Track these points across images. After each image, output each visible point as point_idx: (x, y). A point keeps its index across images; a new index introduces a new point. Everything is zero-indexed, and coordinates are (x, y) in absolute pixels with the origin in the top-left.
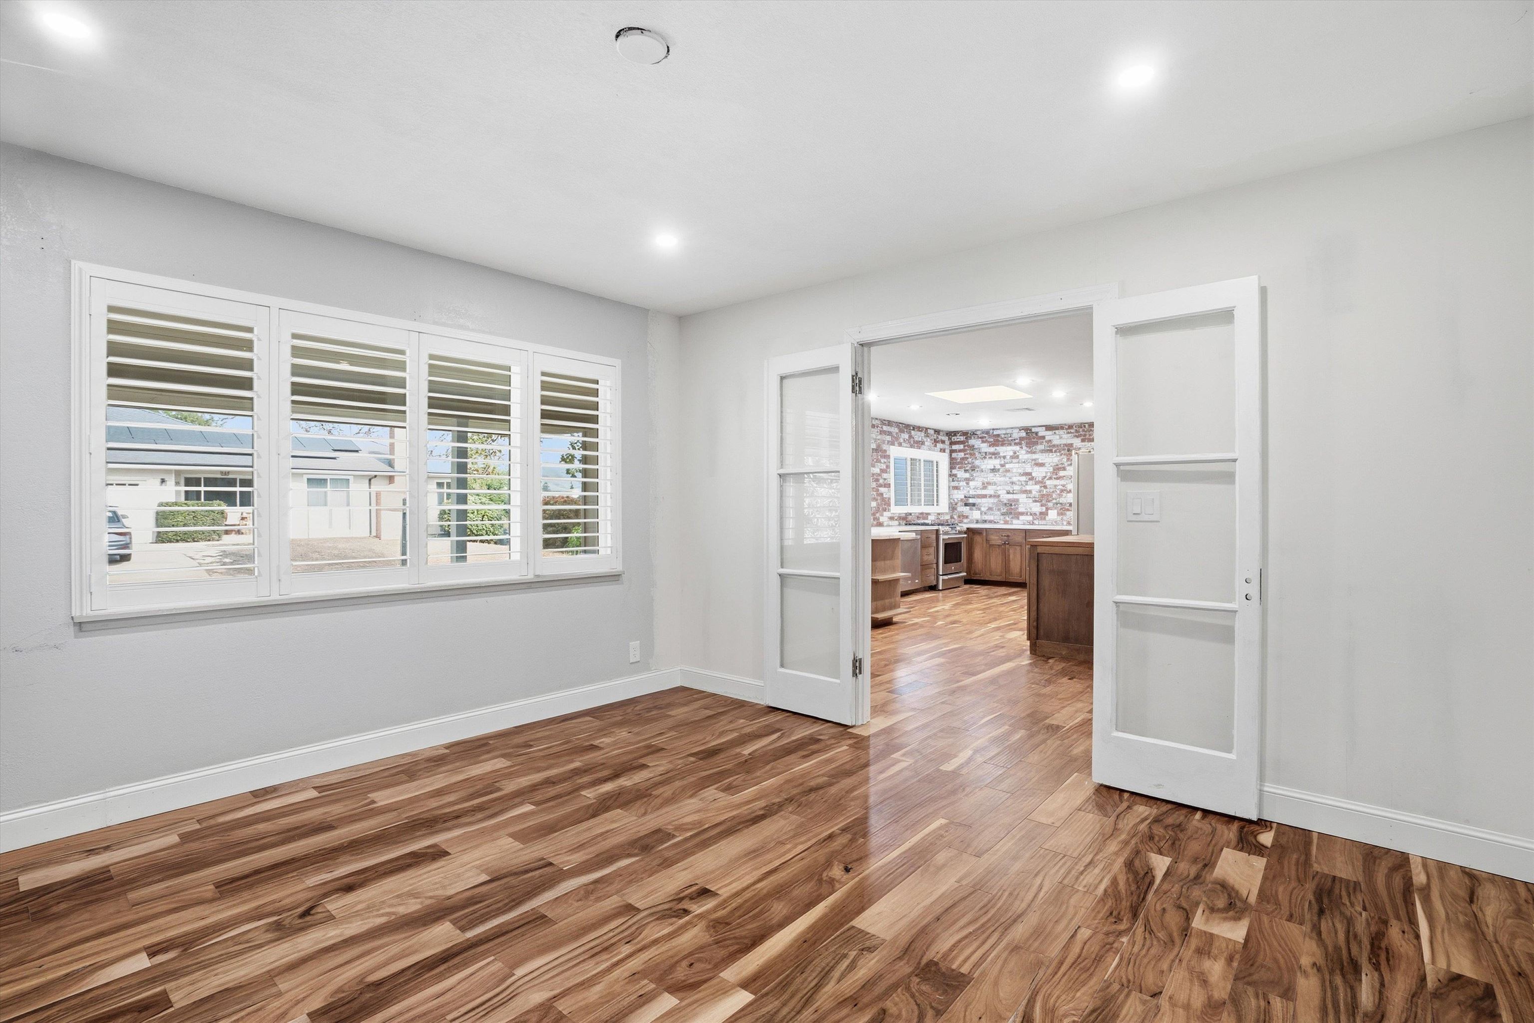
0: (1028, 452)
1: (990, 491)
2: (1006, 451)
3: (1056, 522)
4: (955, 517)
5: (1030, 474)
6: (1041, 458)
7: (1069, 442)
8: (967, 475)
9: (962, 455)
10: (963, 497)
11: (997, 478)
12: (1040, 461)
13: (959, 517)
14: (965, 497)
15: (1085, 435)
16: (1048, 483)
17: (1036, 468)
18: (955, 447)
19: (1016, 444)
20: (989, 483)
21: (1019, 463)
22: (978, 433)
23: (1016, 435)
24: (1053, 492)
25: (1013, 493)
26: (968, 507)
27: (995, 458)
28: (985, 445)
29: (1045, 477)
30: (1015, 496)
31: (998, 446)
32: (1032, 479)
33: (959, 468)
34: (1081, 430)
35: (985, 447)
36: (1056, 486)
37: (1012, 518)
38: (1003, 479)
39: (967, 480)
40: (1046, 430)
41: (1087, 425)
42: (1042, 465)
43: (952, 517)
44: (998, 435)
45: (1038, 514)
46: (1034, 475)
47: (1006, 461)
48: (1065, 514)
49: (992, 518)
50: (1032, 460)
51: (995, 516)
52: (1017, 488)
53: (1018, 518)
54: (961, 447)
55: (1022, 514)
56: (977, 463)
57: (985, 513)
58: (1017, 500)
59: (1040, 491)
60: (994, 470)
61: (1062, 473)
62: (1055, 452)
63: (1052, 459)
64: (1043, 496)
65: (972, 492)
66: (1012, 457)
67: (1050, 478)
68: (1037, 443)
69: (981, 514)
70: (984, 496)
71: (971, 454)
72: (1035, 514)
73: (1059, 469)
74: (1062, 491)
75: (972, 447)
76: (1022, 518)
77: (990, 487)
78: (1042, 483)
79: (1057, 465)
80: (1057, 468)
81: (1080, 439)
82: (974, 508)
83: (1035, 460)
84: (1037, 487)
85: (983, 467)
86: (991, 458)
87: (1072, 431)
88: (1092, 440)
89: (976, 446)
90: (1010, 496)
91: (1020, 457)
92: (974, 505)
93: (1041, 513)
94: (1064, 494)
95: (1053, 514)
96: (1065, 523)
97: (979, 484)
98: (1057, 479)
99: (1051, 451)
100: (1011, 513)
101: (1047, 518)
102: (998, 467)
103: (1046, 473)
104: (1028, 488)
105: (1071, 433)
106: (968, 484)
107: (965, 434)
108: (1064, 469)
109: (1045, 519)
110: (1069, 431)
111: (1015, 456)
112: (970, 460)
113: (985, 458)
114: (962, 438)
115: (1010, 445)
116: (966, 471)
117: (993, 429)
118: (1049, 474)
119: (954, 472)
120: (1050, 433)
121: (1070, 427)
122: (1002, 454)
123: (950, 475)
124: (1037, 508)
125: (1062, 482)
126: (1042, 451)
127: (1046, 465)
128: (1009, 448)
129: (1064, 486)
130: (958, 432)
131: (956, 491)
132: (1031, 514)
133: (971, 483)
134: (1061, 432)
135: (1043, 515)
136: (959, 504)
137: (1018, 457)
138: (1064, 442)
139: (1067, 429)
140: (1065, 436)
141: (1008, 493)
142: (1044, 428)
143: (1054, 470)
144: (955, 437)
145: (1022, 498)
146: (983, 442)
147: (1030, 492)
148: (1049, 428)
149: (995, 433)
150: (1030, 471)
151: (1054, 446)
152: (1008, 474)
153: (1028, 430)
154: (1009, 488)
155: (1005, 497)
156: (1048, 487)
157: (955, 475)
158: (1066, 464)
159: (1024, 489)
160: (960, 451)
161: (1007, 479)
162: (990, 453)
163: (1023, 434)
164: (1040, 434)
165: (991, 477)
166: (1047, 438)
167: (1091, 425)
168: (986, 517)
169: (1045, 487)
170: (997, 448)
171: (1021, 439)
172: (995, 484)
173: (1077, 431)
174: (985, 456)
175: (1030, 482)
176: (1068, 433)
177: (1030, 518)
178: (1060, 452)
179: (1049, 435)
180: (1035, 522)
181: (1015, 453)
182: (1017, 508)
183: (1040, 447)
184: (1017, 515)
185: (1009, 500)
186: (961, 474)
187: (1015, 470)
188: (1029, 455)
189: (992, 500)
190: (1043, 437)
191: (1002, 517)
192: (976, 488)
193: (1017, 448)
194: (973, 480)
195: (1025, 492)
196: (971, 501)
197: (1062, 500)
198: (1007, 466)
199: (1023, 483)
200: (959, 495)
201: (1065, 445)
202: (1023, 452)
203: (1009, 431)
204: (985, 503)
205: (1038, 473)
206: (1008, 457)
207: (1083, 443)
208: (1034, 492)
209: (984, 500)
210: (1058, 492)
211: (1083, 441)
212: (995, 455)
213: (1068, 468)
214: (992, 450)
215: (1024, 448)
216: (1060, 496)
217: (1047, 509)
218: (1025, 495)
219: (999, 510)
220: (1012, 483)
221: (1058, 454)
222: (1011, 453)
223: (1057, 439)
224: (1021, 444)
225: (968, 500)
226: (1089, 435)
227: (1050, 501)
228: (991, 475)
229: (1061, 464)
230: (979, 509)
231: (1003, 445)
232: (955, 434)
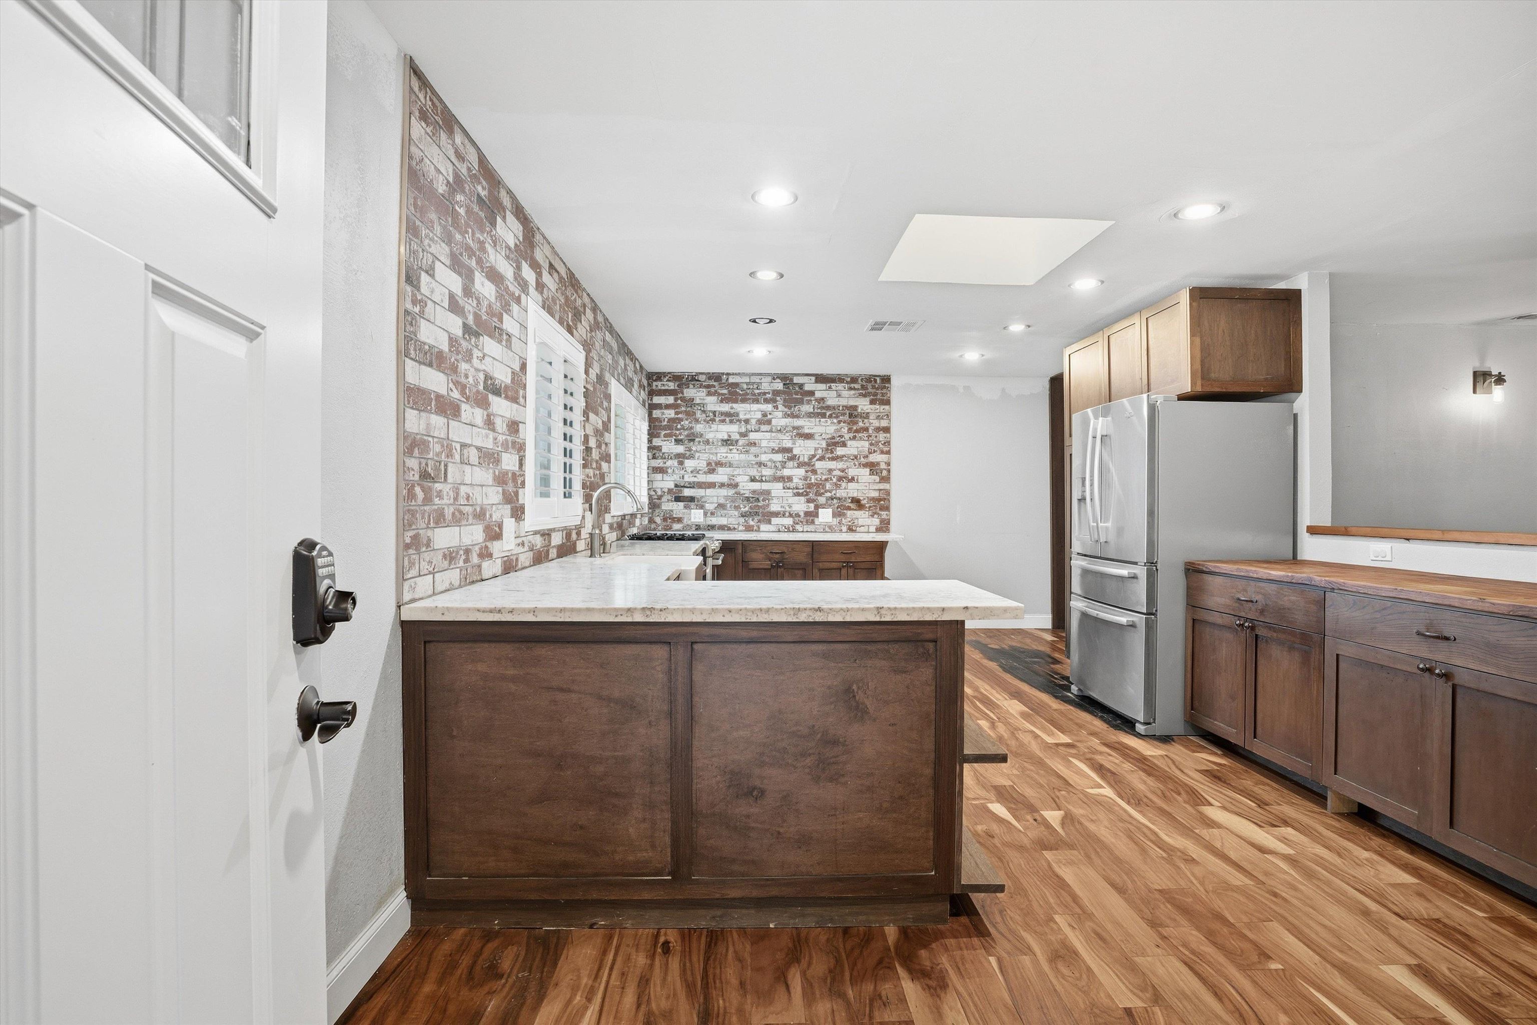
0: (786, 415)
1: (721, 476)
2: (751, 411)
3: (830, 527)
4: (658, 520)
5: (789, 450)
6: (808, 425)
7: (852, 402)
8: (680, 449)
9: (670, 413)
10: (673, 486)
11: (735, 456)
12: (807, 431)
13: (665, 520)
14: (676, 486)
15: (875, 395)
16: (819, 465)
17: (800, 442)
18: (657, 400)
19: (767, 401)
20: (719, 464)
21: (771, 431)
22: (702, 378)
23: (767, 386)
24: (826, 480)
25: (761, 481)
26: (681, 504)
27: (731, 422)
28: (713, 399)
29: (814, 456)
30: (765, 486)
31: (736, 401)
32: (793, 458)
33: (665, 436)
34: (869, 386)
35: (712, 403)
36: (830, 471)
37: (759, 521)
38: (743, 456)
39: (681, 458)
40: (816, 382)
41: (878, 380)
42: (809, 436)
43: (651, 521)
44: (736, 385)
45: (802, 514)
46: (795, 452)
47: (749, 427)
48: (844, 515)
49: (723, 521)
50: (794, 428)
51: (731, 518)
52: (767, 472)
53: (769, 522)
54: (671, 400)
55: (776, 514)
56: (699, 428)
57: (712, 514)
58: (768, 492)
59: (806, 478)
60: (727, 442)
61: (840, 451)
62: (830, 416)
63: (826, 428)
64: (810, 486)
65: (688, 478)
66: (760, 422)
67: (822, 458)
68: (801, 402)
69: (705, 514)
70: (712, 485)
71: (688, 414)
72: (798, 515)
73: (836, 444)
74: (840, 479)
75: (690, 402)
76: (775, 521)
77: (720, 470)
78: (808, 465)
79: (833, 438)
80: (833, 443)
81: (868, 399)
82: (692, 505)
83: (797, 428)
84: (801, 472)
85: (710, 436)
86: (723, 421)
87: (856, 386)
88: (888, 402)
89: (697, 401)
90: (756, 486)
91: (774, 422)
92: (692, 499)
93: (807, 514)
94: (844, 485)
95: (826, 516)
96: (844, 529)
97: (703, 465)
98: (833, 459)
99: (823, 416)
100: (757, 514)
101: (817, 521)
102: (735, 436)
103: (816, 449)
104: (786, 472)
105: (854, 389)
106: (681, 463)
107: (676, 378)
108: (844, 445)
109: (813, 522)
110: (852, 385)
111: (765, 420)
112: (686, 423)
113: (713, 420)
114: (672, 386)
115: (756, 401)
116: (678, 442)
117: (728, 374)
118: (820, 451)
119: (656, 442)
120: (823, 386)
121: (854, 380)
122: (742, 416)
123: (650, 448)
124: (800, 506)
125: (840, 465)
126: (810, 415)
127: (816, 437)
128: (755, 407)
129: (843, 471)
130: (664, 374)
131: (659, 476)
132: (791, 515)
133: (689, 464)
134: (840, 386)
135: (811, 516)
136: (664, 499)
137: (769, 422)
138: (843, 402)
139: (847, 383)
140: (845, 393)
141: (753, 480)
142: (813, 378)
143: (828, 445)
144: (659, 383)
145: (776, 488)
146: (709, 394)
147: (790, 479)
148: (821, 379)
149: (732, 380)
150: (789, 444)
151: (828, 408)
152: (753, 450)
153: (786, 379)
154: (754, 472)
155: (747, 487)
156: (819, 472)
157: (659, 448)
158: (847, 436)
159: (779, 474)
160: (668, 407)
161: (751, 457)
162: (722, 414)
163: (779, 386)
164: (807, 388)
165: (722, 453)
166: (818, 395)
167: (886, 379)
168: (714, 521)
169: (814, 472)
170: (734, 405)
171: (776, 393)
172: (731, 465)
173: (863, 387)
174: (713, 418)
175: (790, 464)
176: (851, 389)
177: (788, 521)
178: (837, 417)
179: (820, 390)
180: (798, 527)
181: (765, 415)
182: (768, 505)
183: (807, 408)
184: (768, 517)
185: (754, 492)
186: (669, 447)
187: (764, 444)
188: (789, 420)
189: (724, 492)
190: (812, 393)
191: (742, 520)
192: (695, 471)
193: (769, 407)
194: (691, 457)
195: (781, 479)
196: (687, 492)
197: (840, 493)
198: (753, 436)
199: (778, 464)
200: (666, 483)
201: (846, 407)
202: (780, 414)
203: (755, 379)
204: (713, 497)
205: (803, 449)
206: (753, 422)
207: (873, 407)
208: (795, 480)
209: (709, 492)
210: (834, 480)
211: (872, 402)
212: (731, 417)
213: (849, 443)
214: (725, 407)
215: (781, 407)
216: (837, 486)
217: (817, 507)
218: (780, 485)
219: (737, 508)
220: (760, 464)
221: (835, 421)
222: (759, 415)
223: (834, 396)
224: (775, 401)
225: (681, 491)
226: (883, 395)
227: (821, 495)
228: (724, 450)
229: (839, 436)
230: (702, 507)
231: (744, 401)
232: (659, 376)
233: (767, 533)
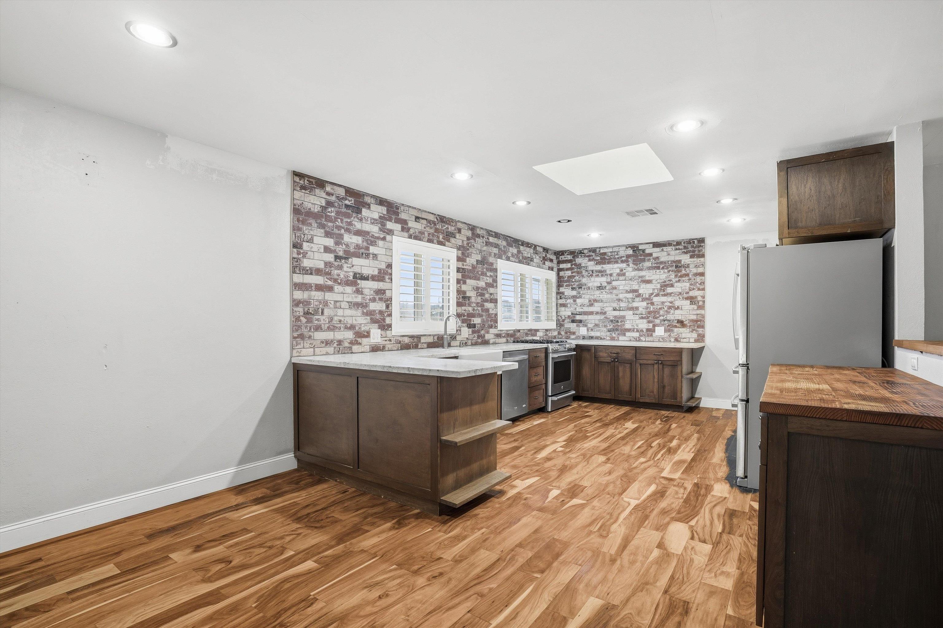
0: (635, 270)
1: (596, 308)
2: (613, 268)
3: (663, 338)
4: (563, 333)
5: (636, 291)
6: (648, 275)
7: (677, 258)
8: (574, 293)
9: (569, 273)
10: (570, 314)
11: (604, 296)
12: (647, 278)
13: (566, 333)
14: (572, 314)
15: (694, 251)
16: (655, 299)
17: (643, 285)
18: (562, 266)
19: (622, 262)
20: (595, 301)
21: (625, 280)
22: (586, 251)
23: (623, 252)
24: (660, 309)
25: (620, 310)
26: (575, 324)
27: (602, 276)
28: (592, 263)
29: (652, 294)
30: (622, 313)
31: (604, 264)
32: (639, 296)
33: (566, 286)
34: (689, 246)
35: (591, 266)
36: (663, 303)
37: (619, 334)
38: (609, 296)
39: (574, 298)
40: (653, 247)
41: (696, 241)
42: (649, 282)
43: (559, 333)
44: (605, 254)
45: (645, 330)
46: (640, 292)
47: (612, 278)
48: (672, 331)
49: (598, 334)
50: (639, 277)
51: (602, 332)
52: (623, 305)
53: (625, 335)
54: (569, 265)
55: (629, 330)
56: (584, 280)
57: (592, 330)
58: (624, 317)
59: (647, 308)
60: (600, 288)
61: (669, 290)
62: (663, 268)
63: (661, 276)
64: (650, 313)
65: (579, 310)
66: (618, 275)
67: (657, 295)
68: (644, 260)
69: (588, 330)
70: (591, 313)
71: (578, 273)
72: (642, 331)
73: (667, 286)
74: (670, 308)
75: (579, 266)
76: (628, 334)
77: (596, 304)
78: (649, 300)
79: (665, 282)
80: (665, 285)
81: (688, 255)
82: (581, 325)
83: (642, 277)
84: (644, 304)
85: (590, 285)
86: (598, 275)
87: (680, 247)
88: (703, 256)
89: (583, 265)
90: (617, 313)
91: (627, 274)
92: (580, 321)
93: (648, 330)
94: (672, 311)
95: (660, 331)
96: (673, 340)
97: (586, 302)
98: (665, 295)
99: (658, 268)
100: (617, 330)
101: (654, 335)
102: (605, 284)
103: (654, 289)
104: (635, 305)
105: (679, 249)
106: (575, 301)
107: (572, 253)
108: (672, 286)
109: (651, 335)
110: (677, 247)
111: (622, 274)
112: (577, 278)
113: (592, 275)
114: (570, 257)
115: (616, 262)
116: (573, 289)
117: (600, 248)
118: (656, 291)
119: (562, 290)
120: (658, 249)
121: (678, 243)
122: (608, 272)
123: (558, 293)
124: (643, 325)
125: (670, 299)
126: (649, 268)
127: (654, 282)
128: (616, 266)
129: (671, 303)
130: (566, 251)
131: (563, 309)
132: (637, 331)
133: (579, 301)
134: (669, 248)
135: (650, 331)
136: (566, 321)
137: (624, 275)
138: (672, 258)
139: (674, 245)
140: (673, 253)
141: (615, 310)
142: (651, 245)
143: (661, 287)
144: (563, 257)
145: (629, 314)
146: (590, 260)
147: (637, 308)
148: (656, 245)
149: (602, 251)
150: (636, 287)
151: (662, 263)
152: (615, 291)
153: (634, 248)
154: (615, 305)
155: (611, 314)
156: (655, 303)
157: (563, 293)
158: (674, 280)
159: (630, 306)
160: (567, 269)
161: (614, 296)
162: (597, 271)
163: (630, 252)
164: (647, 251)
165: (597, 294)
166: (655, 255)
167: (702, 241)
168: (592, 334)
169: (652, 304)
170: (604, 266)
171: (628, 256)
172: (602, 301)
173: (685, 247)
174: (592, 274)
175: (637, 299)
176: (676, 249)
177: (636, 335)
178: (667, 268)
179: (656, 252)
180: (642, 338)
181: (622, 270)
182: (624, 325)
183: (647, 264)
184: (624, 332)
185: (615, 317)
186: (568, 292)
187: (621, 288)
188: (637, 272)
189: (598, 317)
190: (651, 255)
191: (608, 333)
192: (582, 305)
193: (624, 265)
194: (580, 297)
195: (632, 309)
196: (578, 317)
197: (670, 317)
198: (614, 283)
199: (630, 300)
200: (566, 312)
201: (674, 262)
202: (631, 269)
203: (616, 249)
204: (592, 320)
205: (645, 290)
206: (615, 275)
207: (692, 260)
208: (640, 309)
209: (590, 317)
210: (666, 309)
211: (692, 257)
212: (602, 273)
213: (676, 284)
214: (599, 267)
215: (631, 265)
216: (668, 312)
217: (654, 326)
218: (631, 312)
219: (605, 326)
220: (619, 300)
221: (666, 271)
222: (618, 271)
223: (663, 255)
224: (626, 261)
225: (575, 317)
226: (699, 251)
227: (657, 318)
228: (598, 292)
229: (669, 280)
230: (586, 326)
231: (609, 263)
232: (562, 253)
233: (623, 341)
